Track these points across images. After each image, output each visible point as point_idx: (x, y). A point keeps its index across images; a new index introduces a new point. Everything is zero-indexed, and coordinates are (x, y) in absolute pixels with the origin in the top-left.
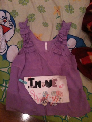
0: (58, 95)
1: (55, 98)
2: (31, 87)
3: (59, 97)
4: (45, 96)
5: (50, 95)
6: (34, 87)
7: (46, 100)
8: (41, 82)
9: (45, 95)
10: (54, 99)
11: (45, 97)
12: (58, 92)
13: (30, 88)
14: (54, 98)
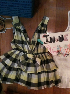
2: (47, 43)
5: (63, 48)
6: (49, 43)
7: (60, 52)
8: (55, 38)
12: (69, 45)
14: (66, 50)
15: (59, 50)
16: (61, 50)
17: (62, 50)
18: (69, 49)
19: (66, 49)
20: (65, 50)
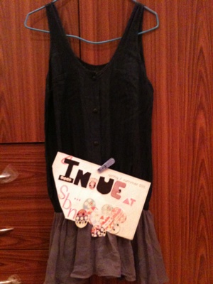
0: (114, 216)
2: (65, 179)
3: (115, 222)
5: (99, 211)
7: (86, 218)
12: (117, 211)
14: (105, 218)
15: (87, 211)
16: (89, 213)
17: (93, 214)
18: (111, 221)
20: (102, 218)
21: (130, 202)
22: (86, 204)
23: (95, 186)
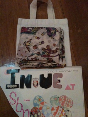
0: (63, 104)
1: (57, 110)
2: (11, 86)
3: (65, 109)
4: (38, 105)
5: (48, 104)
6: (17, 87)
7: (39, 114)
8: (32, 77)
9: (39, 103)
10: (55, 111)
11: (37, 107)
12: (63, 99)
13: (10, 88)
16: (41, 108)
17: (44, 108)
18: (61, 109)
19: (55, 107)
20: (53, 109)
21: (71, 87)
22: (36, 101)
23: (38, 84)
